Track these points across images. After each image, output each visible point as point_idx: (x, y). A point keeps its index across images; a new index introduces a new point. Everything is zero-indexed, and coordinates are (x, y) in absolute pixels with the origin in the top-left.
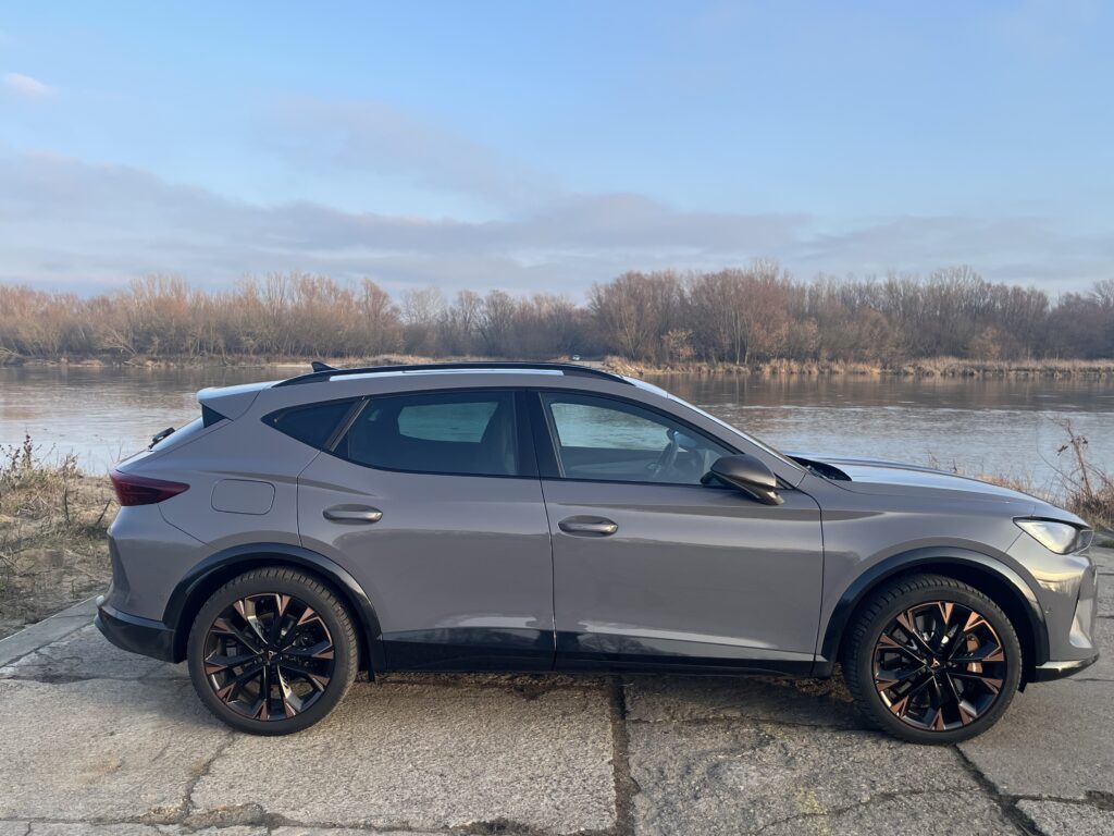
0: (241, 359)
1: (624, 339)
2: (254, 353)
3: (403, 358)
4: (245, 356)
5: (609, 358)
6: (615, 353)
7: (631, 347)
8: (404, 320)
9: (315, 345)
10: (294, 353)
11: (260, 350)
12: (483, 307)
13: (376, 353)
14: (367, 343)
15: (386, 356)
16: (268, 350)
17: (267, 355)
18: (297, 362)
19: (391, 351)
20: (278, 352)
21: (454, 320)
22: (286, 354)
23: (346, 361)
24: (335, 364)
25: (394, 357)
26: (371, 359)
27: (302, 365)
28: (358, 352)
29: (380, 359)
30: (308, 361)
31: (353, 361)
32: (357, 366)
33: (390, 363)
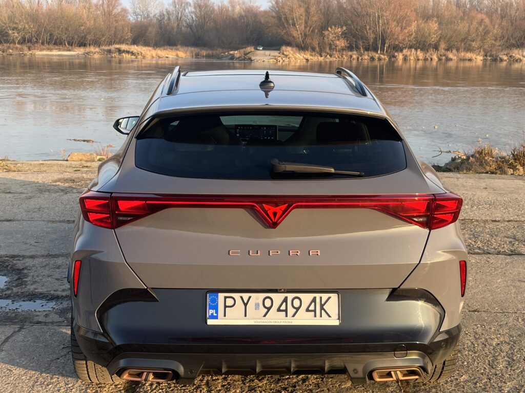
0: (9, 48)
1: (295, 34)
2: (19, 43)
3: (130, 47)
4: (11, 45)
5: (284, 48)
6: (289, 44)
7: (301, 40)
8: (131, 18)
9: (64, 37)
10: (49, 43)
11: (23, 41)
12: (191, 9)
13: (110, 43)
14: (103, 35)
15: (117, 46)
16: (30, 41)
17: (29, 44)
18: (50, 50)
19: (121, 42)
20: (37, 42)
21: (169, 19)
22: (43, 43)
23: (88, 49)
24: (78, 52)
25: (124, 47)
26: (107, 48)
27: (55, 52)
28: (97, 43)
29: (113, 47)
30: (60, 50)
31: (92, 49)
32: (96, 53)
33: (120, 51)
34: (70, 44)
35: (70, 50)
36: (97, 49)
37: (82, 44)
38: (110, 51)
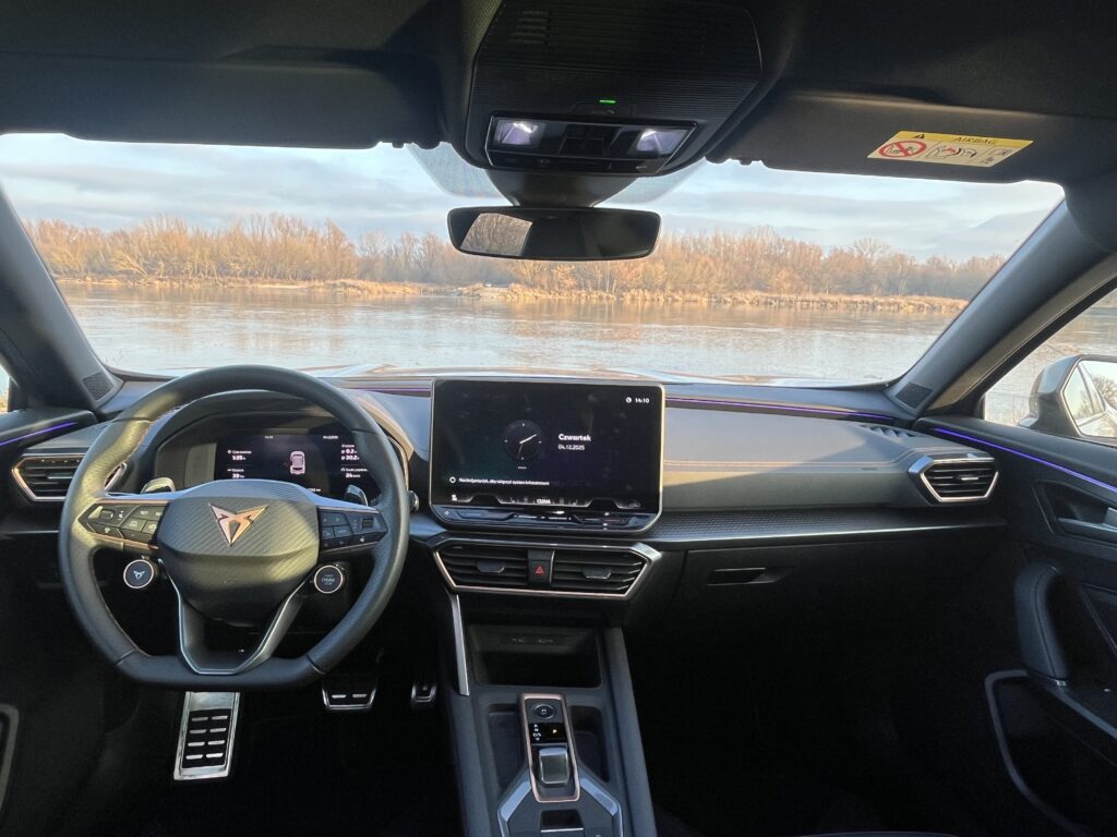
0: (230, 280)
1: (524, 271)
2: (241, 276)
3: (356, 282)
4: (233, 278)
5: (513, 285)
6: (518, 281)
7: (530, 277)
8: (358, 253)
9: (288, 271)
10: (272, 277)
11: (245, 274)
12: (419, 245)
13: (336, 279)
14: (329, 270)
15: (343, 280)
16: (252, 274)
17: (252, 278)
18: (273, 283)
19: (346, 277)
20: (259, 275)
21: (397, 255)
22: (266, 277)
23: (312, 284)
24: (303, 285)
25: (349, 281)
26: (332, 282)
27: (278, 286)
28: (322, 277)
29: (338, 282)
30: (282, 283)
31: (317, 283)
32: (320, 288)
33: (345, 286)
34: (295, 278)
35: (293, 284)
36: (322, 284)
37: (306, 279)
38: (335, 285)
